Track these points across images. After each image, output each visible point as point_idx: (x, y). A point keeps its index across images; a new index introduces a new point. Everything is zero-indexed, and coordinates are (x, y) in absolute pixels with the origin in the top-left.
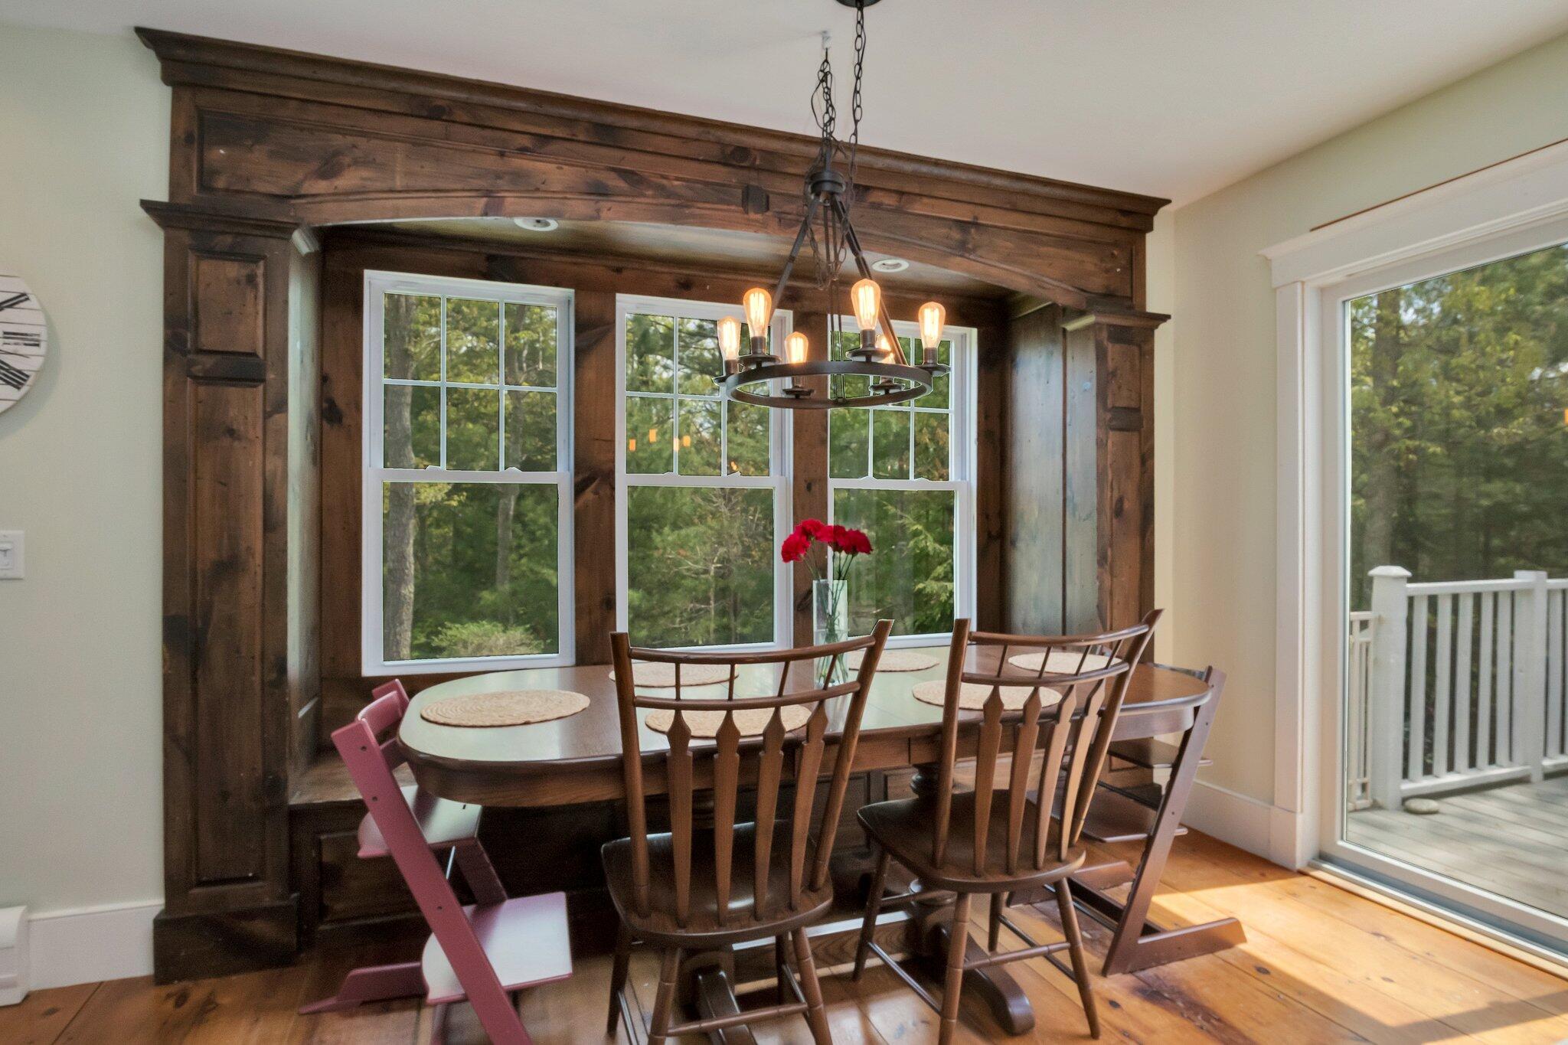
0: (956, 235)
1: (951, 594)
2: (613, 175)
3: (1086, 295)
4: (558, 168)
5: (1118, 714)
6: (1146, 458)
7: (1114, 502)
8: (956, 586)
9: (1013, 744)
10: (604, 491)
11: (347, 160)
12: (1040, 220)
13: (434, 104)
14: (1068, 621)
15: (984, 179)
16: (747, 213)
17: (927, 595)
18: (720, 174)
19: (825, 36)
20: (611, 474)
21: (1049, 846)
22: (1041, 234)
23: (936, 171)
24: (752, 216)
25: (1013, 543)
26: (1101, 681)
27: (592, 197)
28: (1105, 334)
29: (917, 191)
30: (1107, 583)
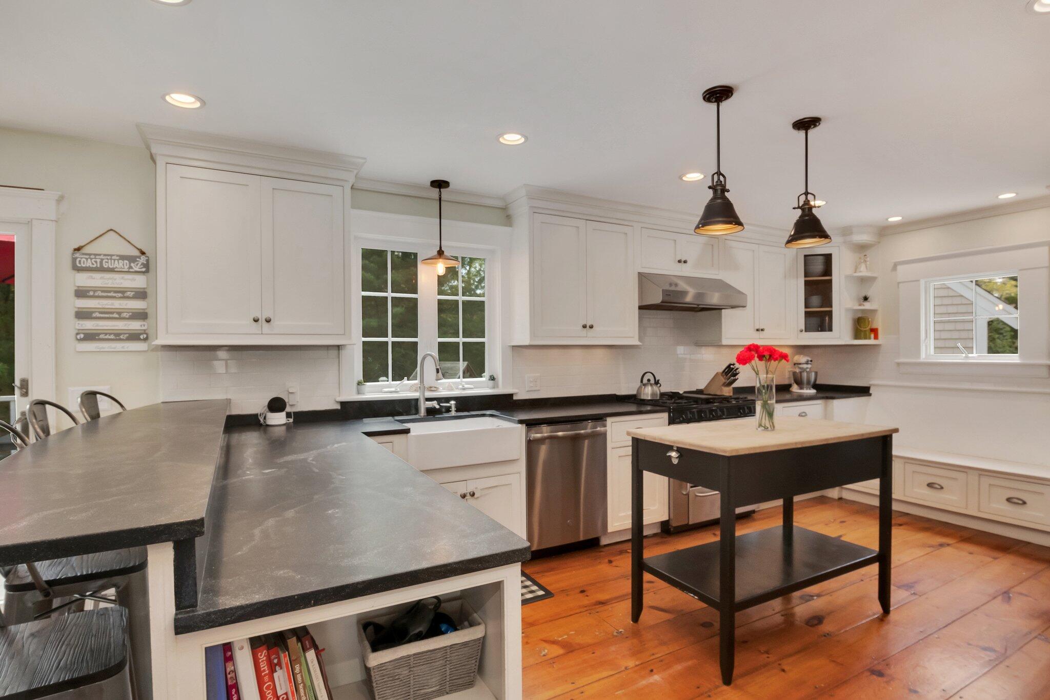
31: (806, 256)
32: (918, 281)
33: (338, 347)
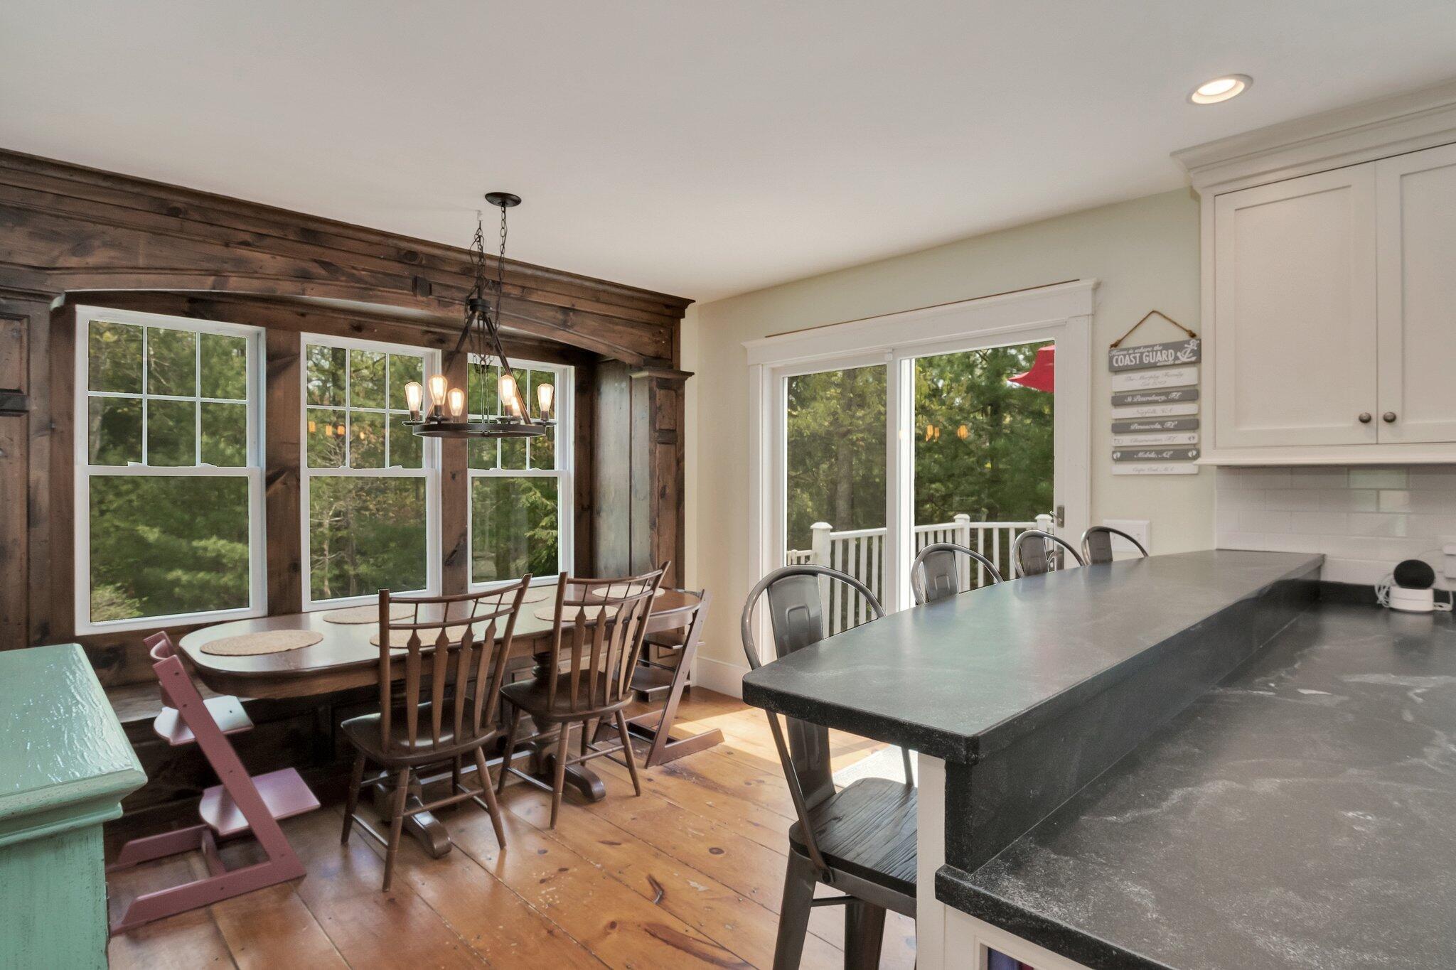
0: (560, 316)
1: (556, 538)
2: (316, 265)
3: (644, 357)
4: (272, 257)
5: (648, 618)
6: (680, 461)
7: (660, 488)
8: (560, 533)
9: (592, 641)
10: (292, 483)
11: (97, 243)
12: (615, 308)
13: (171, 206)
14: (632, 565)
15: (578, 281)
16: (416, 296)
17: (535, 540)
18: (395, 268)
19: (479, 213)
20: (296, 471)
21: (612, 695)
22: (614, 317)
23: (547, 275)
24: (420, 298)
25: (599, 513)
26: (638, 601)
27: (300, 279)
28: (655, 383)
29: (534, 286)
30: (656, 540)
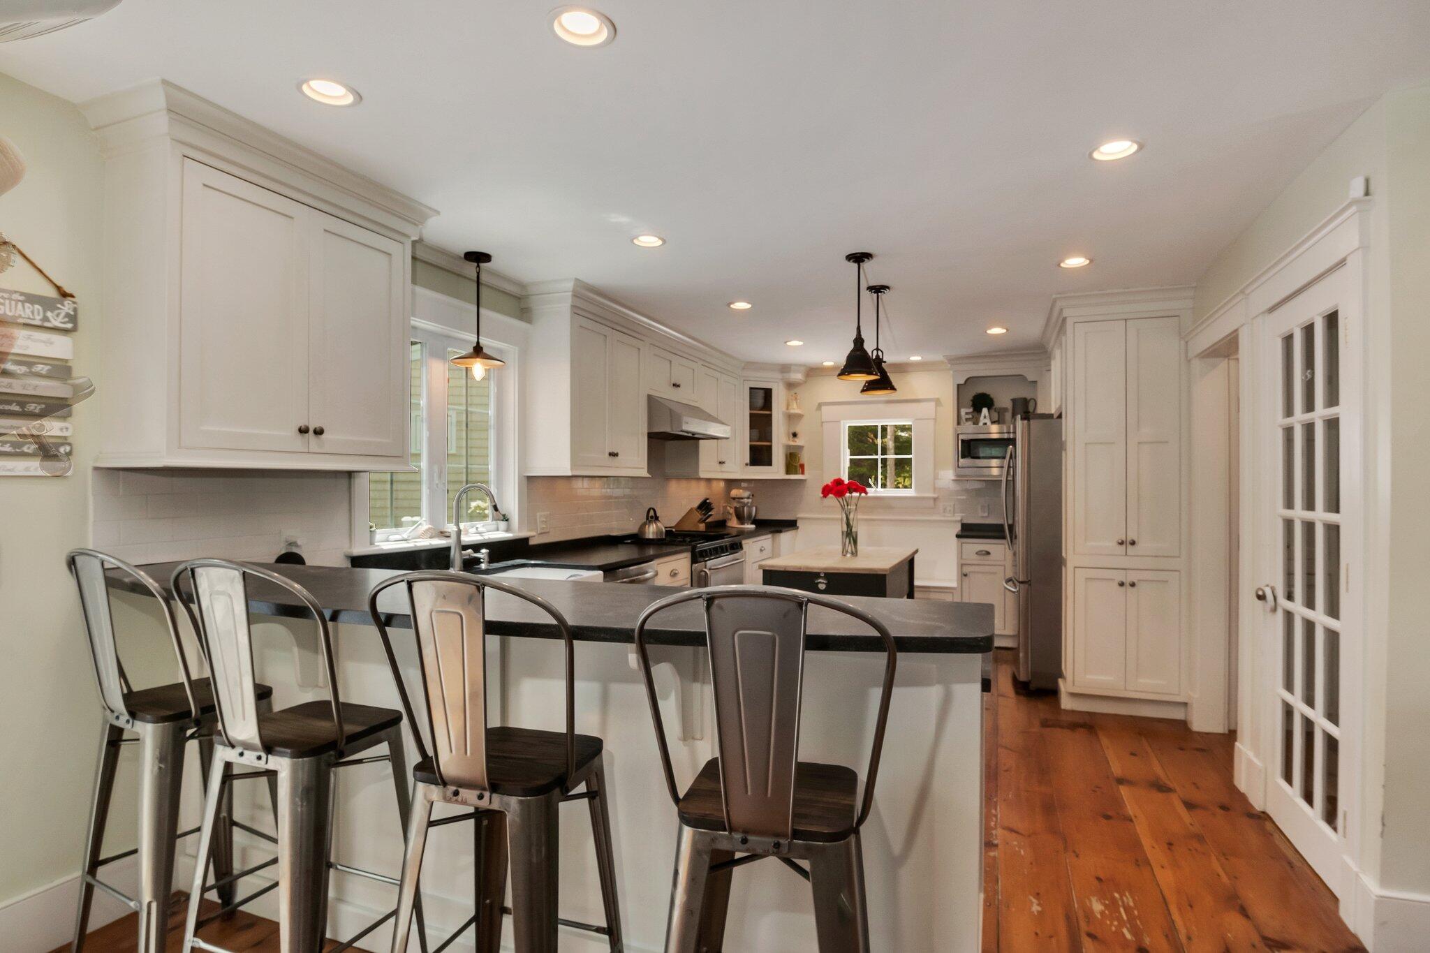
31: (751, 388)
32: (839, 422)
33: (350, 474)
